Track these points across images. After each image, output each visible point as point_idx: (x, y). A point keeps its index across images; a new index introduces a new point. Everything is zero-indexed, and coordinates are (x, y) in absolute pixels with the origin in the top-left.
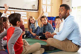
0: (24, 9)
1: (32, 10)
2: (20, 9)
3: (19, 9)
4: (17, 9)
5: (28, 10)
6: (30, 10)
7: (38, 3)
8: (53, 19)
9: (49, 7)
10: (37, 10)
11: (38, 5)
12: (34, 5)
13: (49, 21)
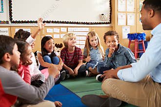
0: (84, 23)
1: (100, 23)
2: (77, 23)
3: (75, 23)
4: (71, 23)
5: (91, 24)
6: (95, 23)
7: (111, 11)
8: (139, 37)
9: (131, 17)
10: (108, 23)
11: (111, 14)
12: (103, 15)
13: (132, 41)
